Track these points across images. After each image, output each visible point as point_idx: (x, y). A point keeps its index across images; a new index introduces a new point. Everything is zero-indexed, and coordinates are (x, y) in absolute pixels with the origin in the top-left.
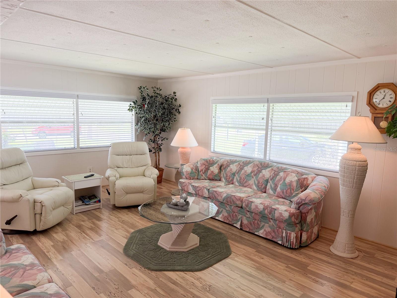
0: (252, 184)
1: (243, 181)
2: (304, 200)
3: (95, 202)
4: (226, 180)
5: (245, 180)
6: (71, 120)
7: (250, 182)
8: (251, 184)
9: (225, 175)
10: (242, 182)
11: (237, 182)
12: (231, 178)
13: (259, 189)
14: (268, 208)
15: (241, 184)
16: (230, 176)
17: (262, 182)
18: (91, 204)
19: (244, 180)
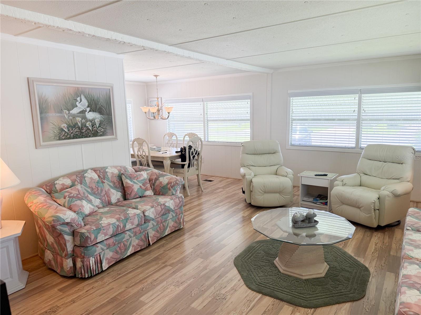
3: (322, 203)
6: (354, 117)
18: (317, 203)
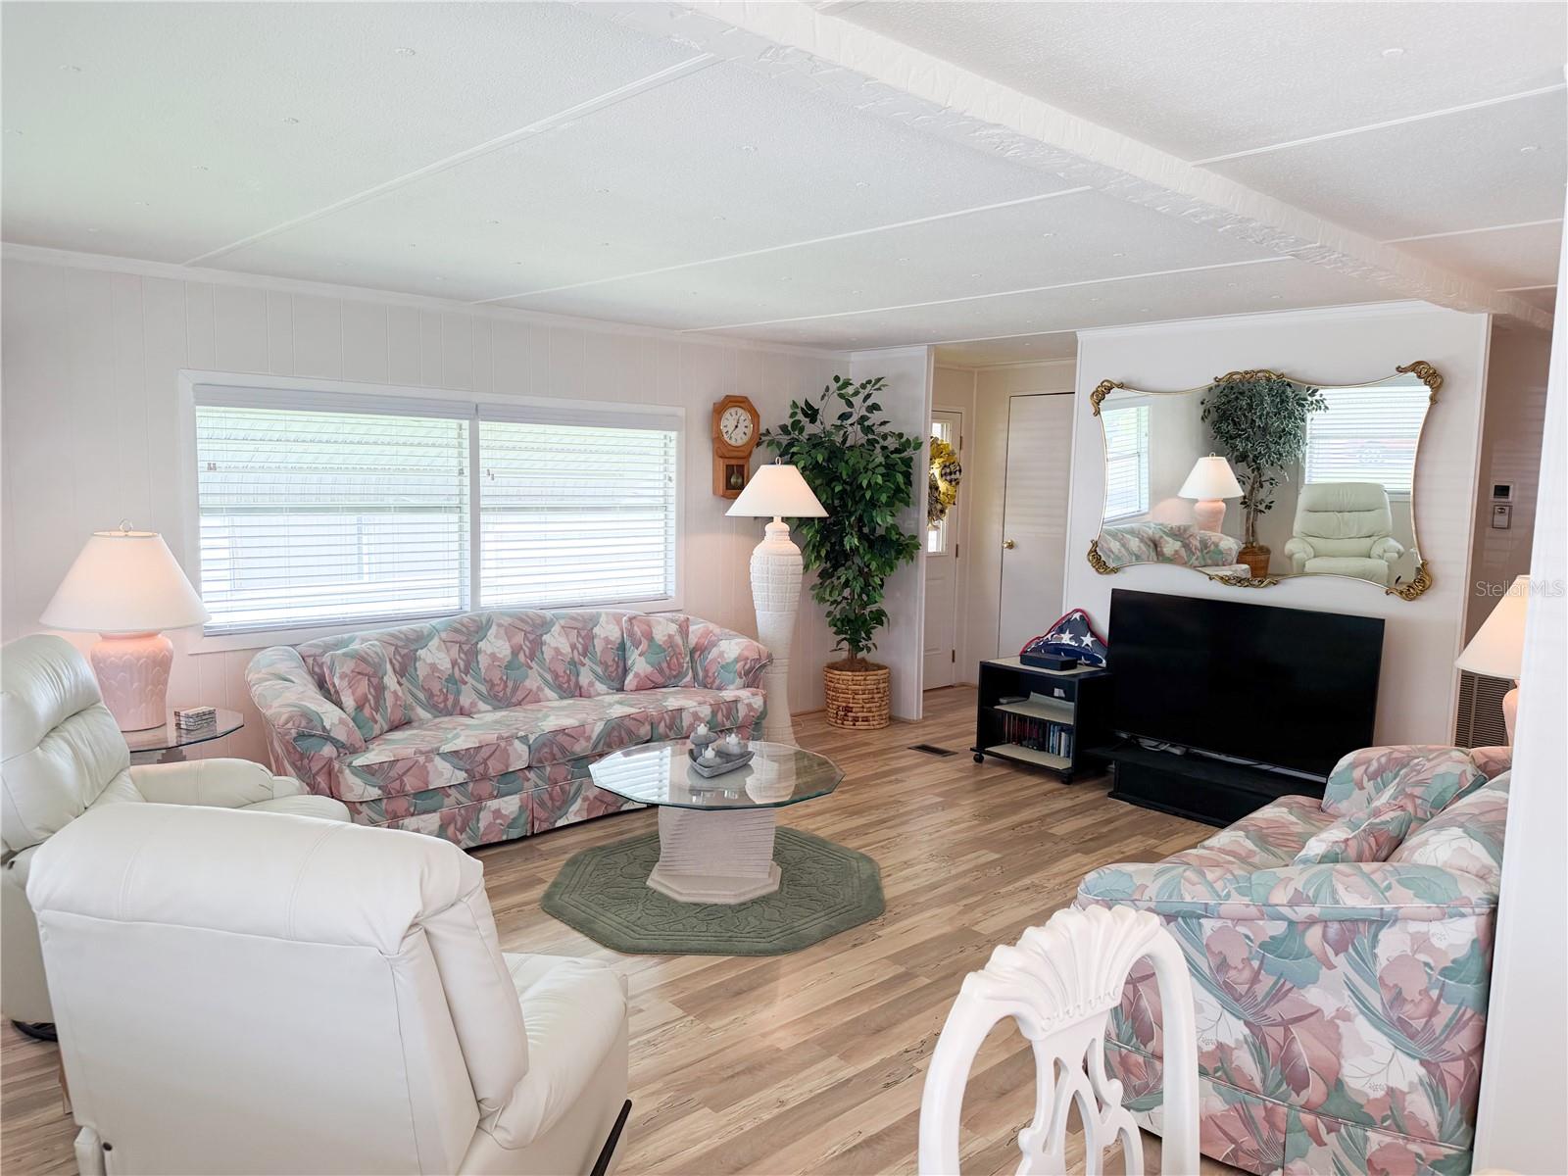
0: (539, 689)
1: (504, 689)
2: (759, 660)
4: (432, 710)
5: (510, 684)
7: (528, 683)
8: (534, 689)
9: (421, 696)
10: (501, 694)
11: (484, 702)
12: (451, 698)
13: (565, 695)
14: (722, 705)
15: (499, 701)
16: (445, 690)
17: (565, 672)
19: (506, 686)
